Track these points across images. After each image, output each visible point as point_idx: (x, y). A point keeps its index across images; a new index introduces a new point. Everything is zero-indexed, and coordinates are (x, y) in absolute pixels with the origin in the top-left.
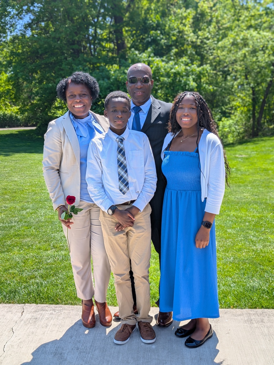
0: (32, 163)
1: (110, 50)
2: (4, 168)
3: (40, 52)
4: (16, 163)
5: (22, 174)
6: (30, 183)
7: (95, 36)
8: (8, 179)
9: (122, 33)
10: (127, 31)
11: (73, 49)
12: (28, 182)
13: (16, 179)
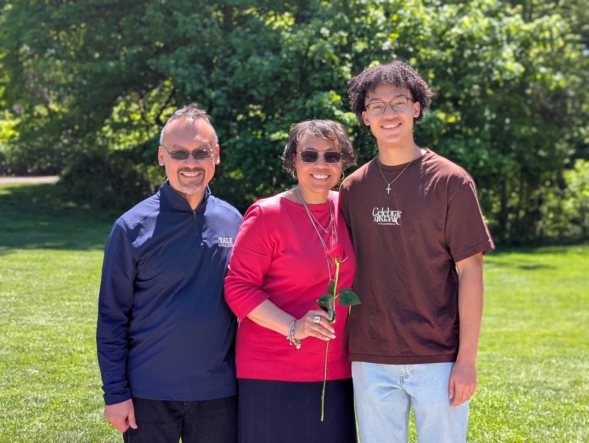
4: (28, 277)
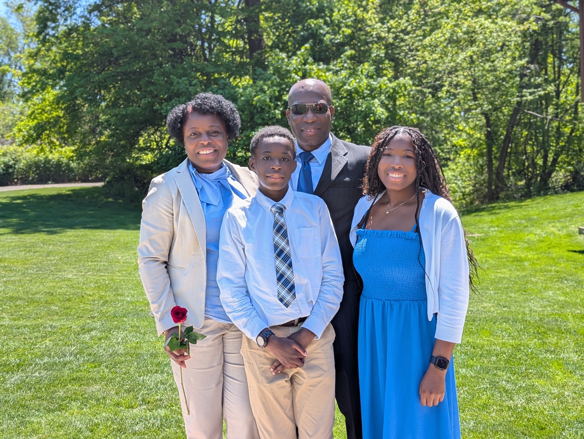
0: (97, 247)
1: (237, 51)
2: (48, 255)
3: (116, 54)
4: (69, 247)
5: (80, 266)
6: (96, 283)
7: (212, 29)
8: (55, 276)
9: (258, 22)
10: (266, 19)
11: (173, 49)
12: (91, 282)
13: (70, 276)
